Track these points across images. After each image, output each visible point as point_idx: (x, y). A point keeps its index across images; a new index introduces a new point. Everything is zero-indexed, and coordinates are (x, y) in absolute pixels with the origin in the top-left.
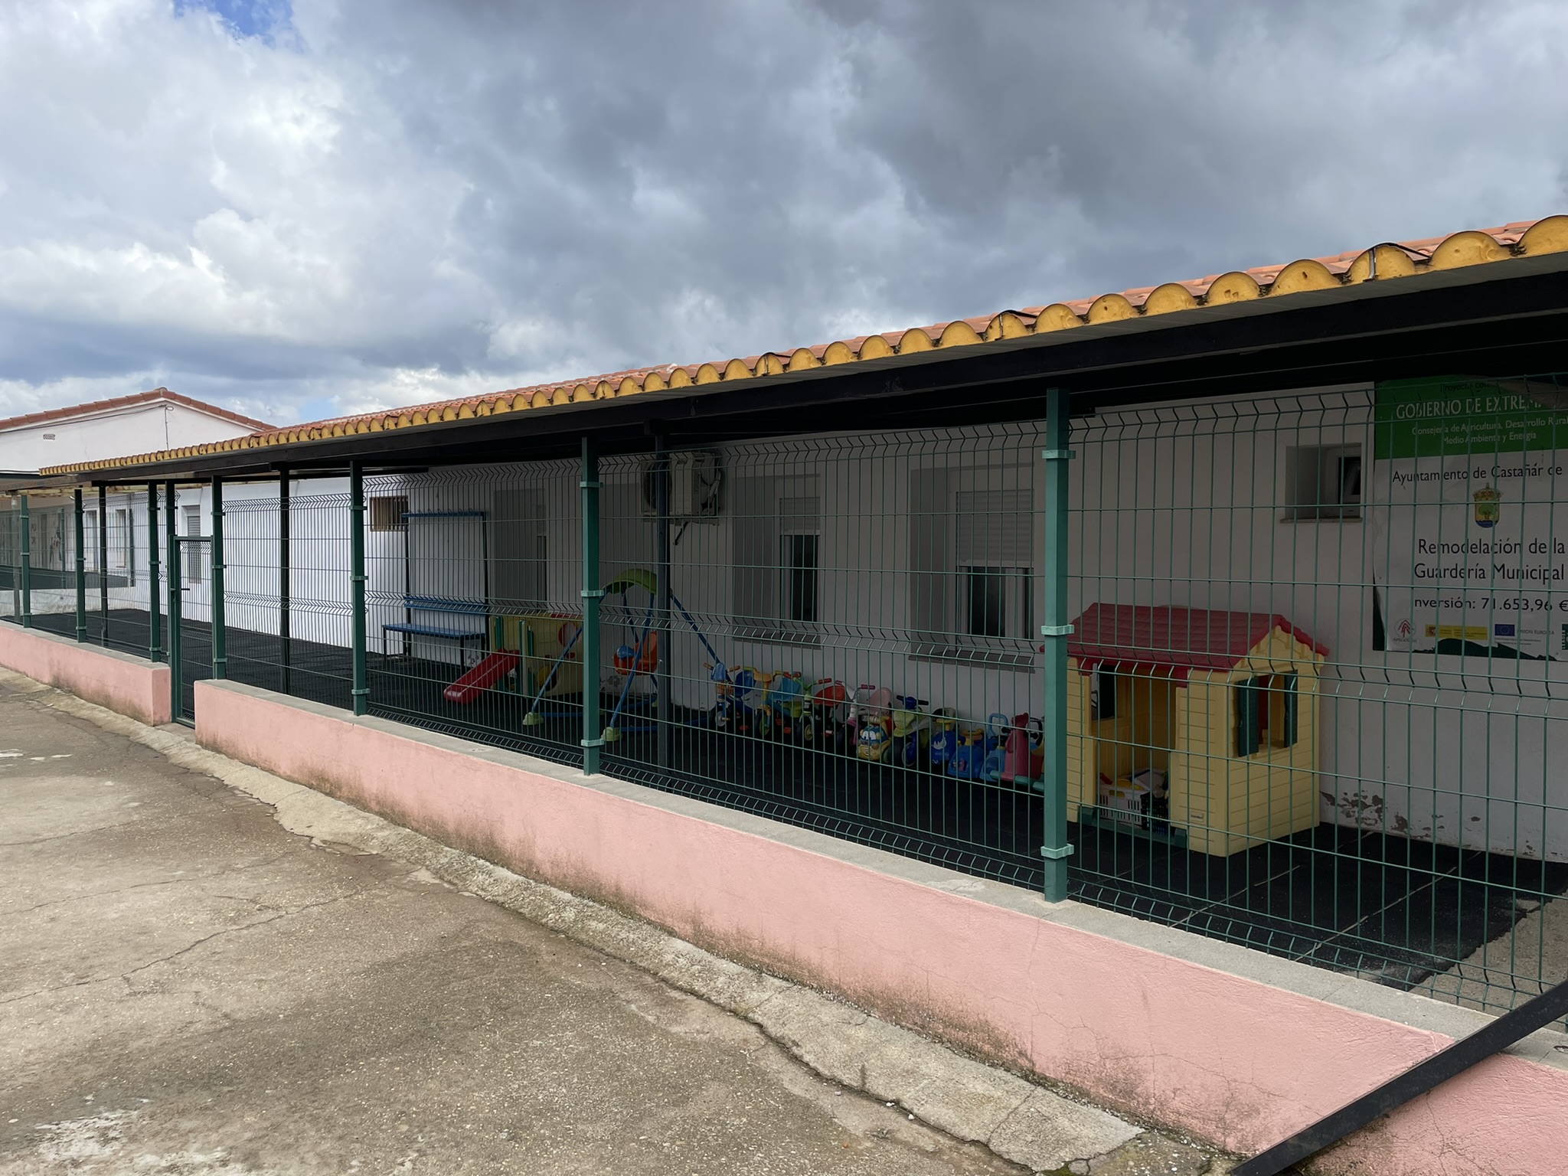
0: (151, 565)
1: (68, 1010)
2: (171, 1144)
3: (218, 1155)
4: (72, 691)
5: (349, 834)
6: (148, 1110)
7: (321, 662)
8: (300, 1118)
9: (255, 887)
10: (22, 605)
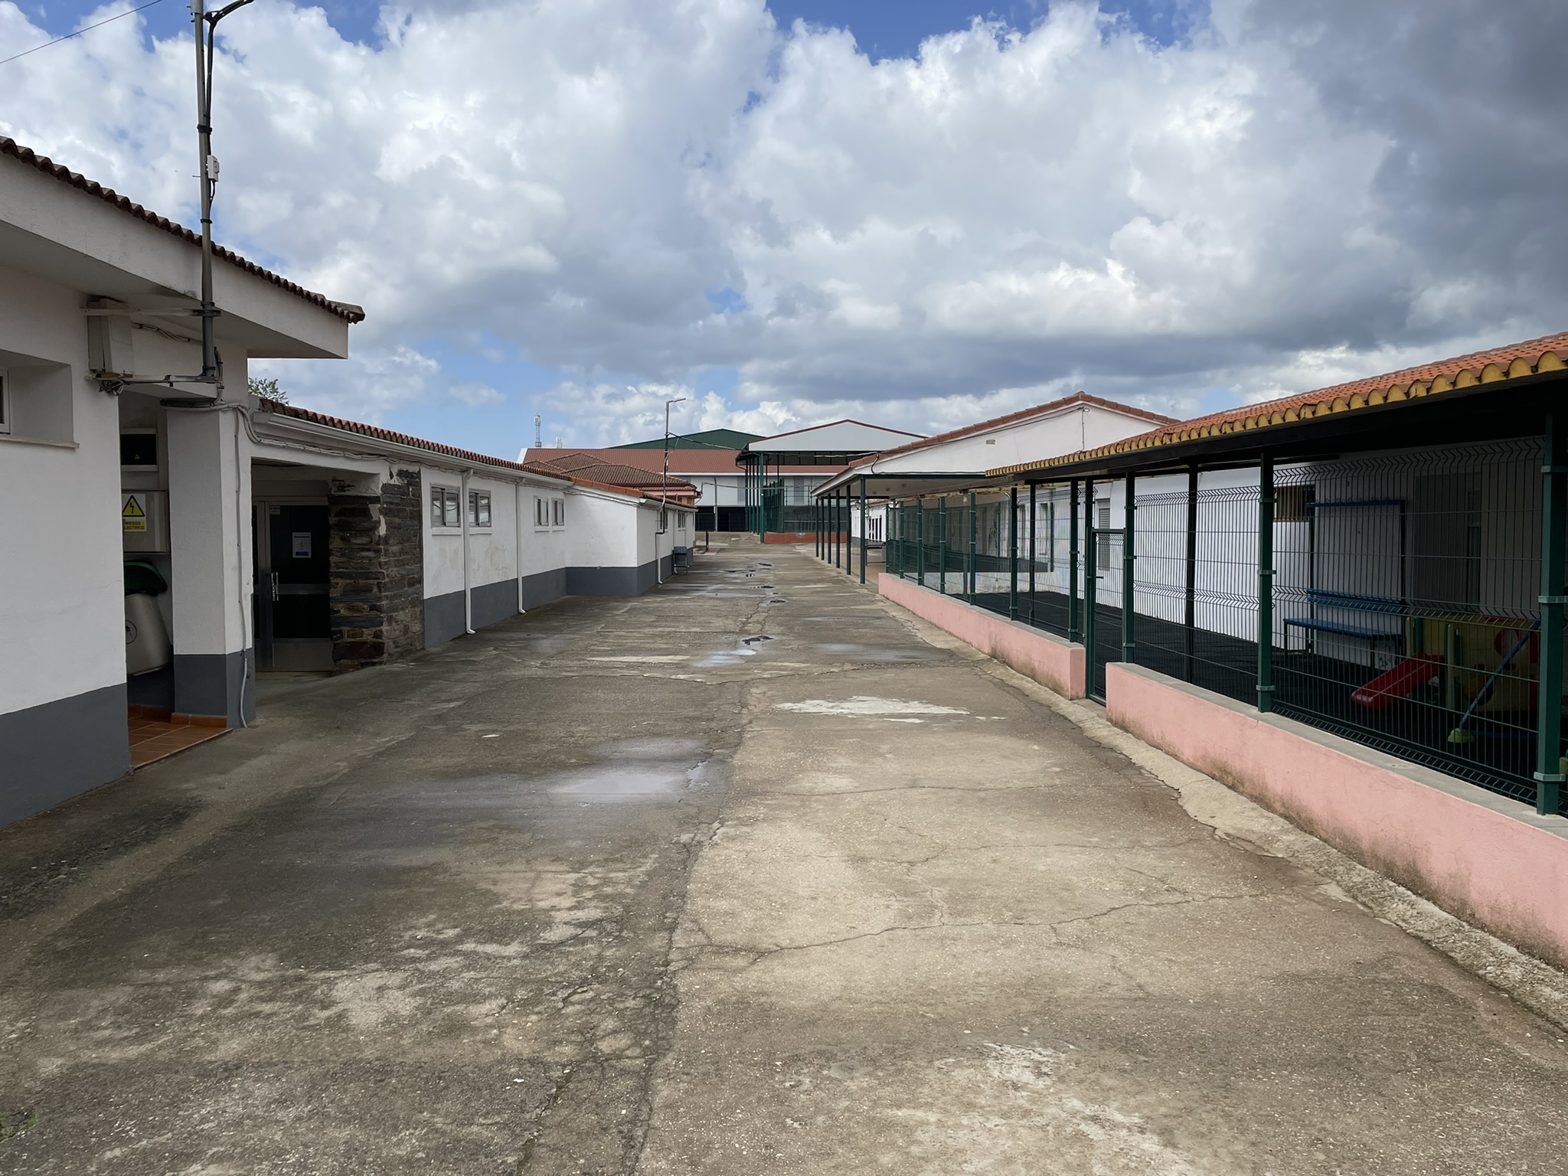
0: (1071, 555)
1: (1008, 944)
2: (1093, 1095)
3: (1137, 1120)
4: (1006, 662)
5: (1253, 832)
6: (1075, 1057)
7: (1221, 652)
8: (1213, 1110)
9: (1163, 867)
10: (969, 586)
